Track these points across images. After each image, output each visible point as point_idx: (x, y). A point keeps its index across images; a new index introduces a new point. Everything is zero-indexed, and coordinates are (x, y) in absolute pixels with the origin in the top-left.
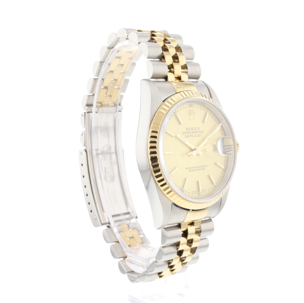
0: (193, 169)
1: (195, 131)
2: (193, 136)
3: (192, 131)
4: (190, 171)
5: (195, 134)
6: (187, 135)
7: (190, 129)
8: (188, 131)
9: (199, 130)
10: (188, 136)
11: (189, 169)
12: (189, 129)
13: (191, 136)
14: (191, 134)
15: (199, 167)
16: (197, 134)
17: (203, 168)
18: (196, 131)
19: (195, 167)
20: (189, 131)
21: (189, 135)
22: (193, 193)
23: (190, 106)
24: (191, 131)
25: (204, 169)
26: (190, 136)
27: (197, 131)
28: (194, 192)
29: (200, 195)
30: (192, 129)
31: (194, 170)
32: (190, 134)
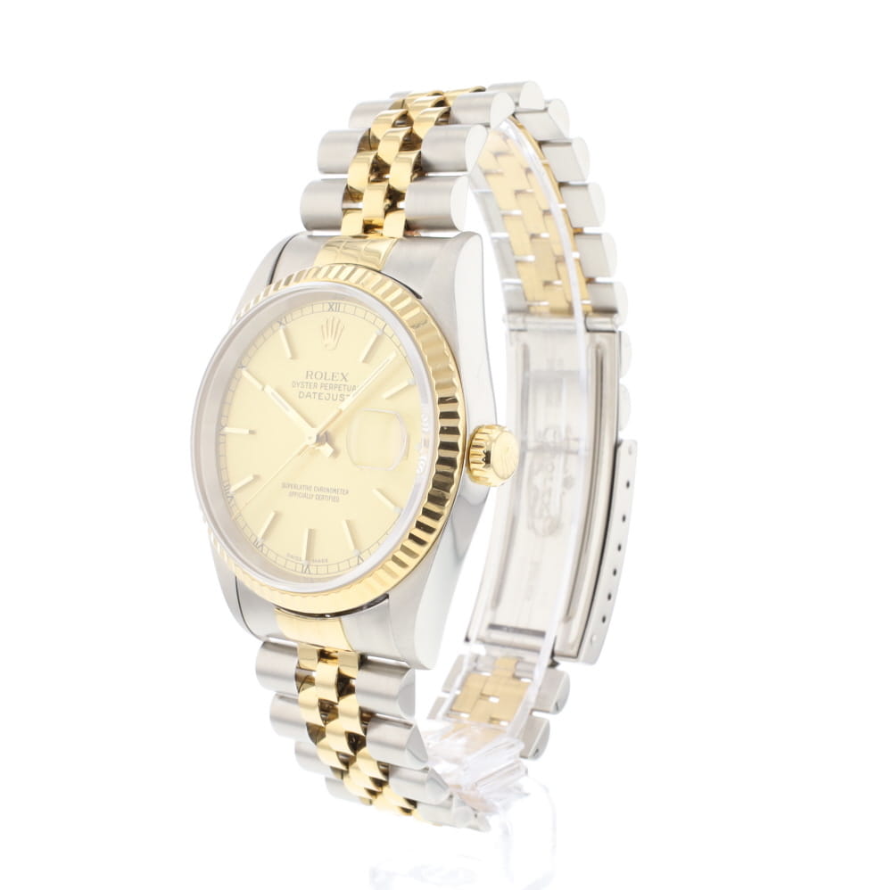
0: (303, 491)
1: (330, 382)
2: (323, 397)
3: (323, 381)
4: (292, 494)
5: (330, 392)
6: (306, 390)
7: (319, 375)
8: (309, 380)
9: (344, 382)
10: (309, 395)
11: (290, 490)
12: (313, 377)
13: (317, 396)
14: (318, 390)
15: (321, 489)
16: (335, 392)
17: (333, 495)
18: (333, 383)
19: (309, 488)
20: (314, 380)
21: (312, 391)
22: (289, 558)
23: (331, 307)
24: (319, 382)
25: (336, 500)
26: (312, 396)
27: (338, 383)
28: (292, 557)
29: (307, 571)
30: (324, 375)
31: (305, 496)
32: (316, 390)
